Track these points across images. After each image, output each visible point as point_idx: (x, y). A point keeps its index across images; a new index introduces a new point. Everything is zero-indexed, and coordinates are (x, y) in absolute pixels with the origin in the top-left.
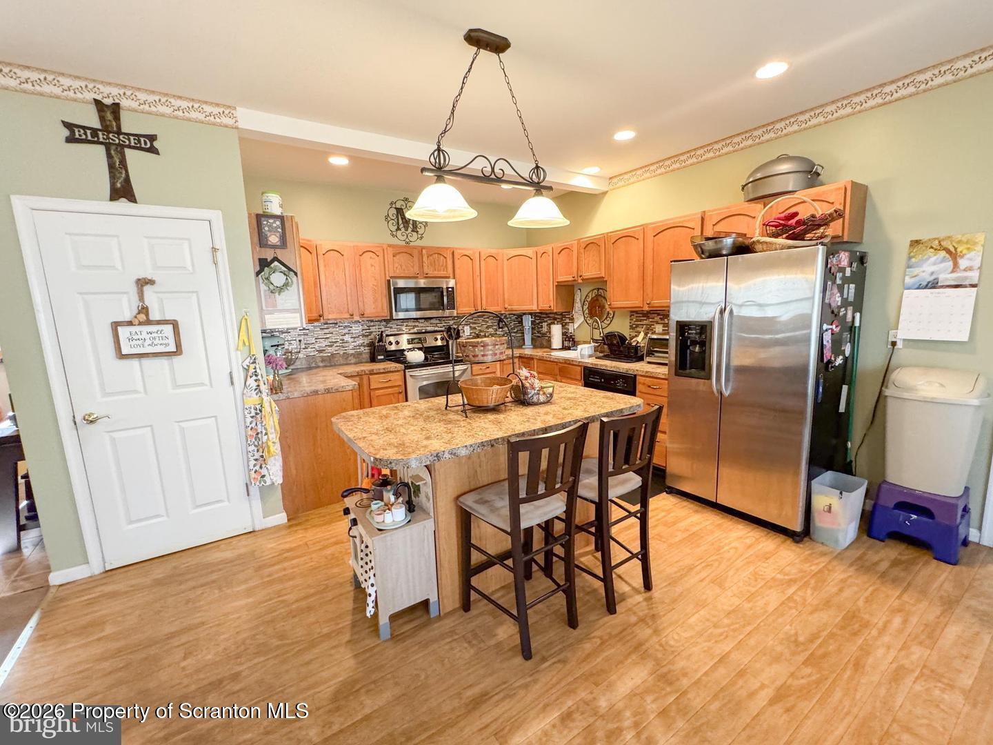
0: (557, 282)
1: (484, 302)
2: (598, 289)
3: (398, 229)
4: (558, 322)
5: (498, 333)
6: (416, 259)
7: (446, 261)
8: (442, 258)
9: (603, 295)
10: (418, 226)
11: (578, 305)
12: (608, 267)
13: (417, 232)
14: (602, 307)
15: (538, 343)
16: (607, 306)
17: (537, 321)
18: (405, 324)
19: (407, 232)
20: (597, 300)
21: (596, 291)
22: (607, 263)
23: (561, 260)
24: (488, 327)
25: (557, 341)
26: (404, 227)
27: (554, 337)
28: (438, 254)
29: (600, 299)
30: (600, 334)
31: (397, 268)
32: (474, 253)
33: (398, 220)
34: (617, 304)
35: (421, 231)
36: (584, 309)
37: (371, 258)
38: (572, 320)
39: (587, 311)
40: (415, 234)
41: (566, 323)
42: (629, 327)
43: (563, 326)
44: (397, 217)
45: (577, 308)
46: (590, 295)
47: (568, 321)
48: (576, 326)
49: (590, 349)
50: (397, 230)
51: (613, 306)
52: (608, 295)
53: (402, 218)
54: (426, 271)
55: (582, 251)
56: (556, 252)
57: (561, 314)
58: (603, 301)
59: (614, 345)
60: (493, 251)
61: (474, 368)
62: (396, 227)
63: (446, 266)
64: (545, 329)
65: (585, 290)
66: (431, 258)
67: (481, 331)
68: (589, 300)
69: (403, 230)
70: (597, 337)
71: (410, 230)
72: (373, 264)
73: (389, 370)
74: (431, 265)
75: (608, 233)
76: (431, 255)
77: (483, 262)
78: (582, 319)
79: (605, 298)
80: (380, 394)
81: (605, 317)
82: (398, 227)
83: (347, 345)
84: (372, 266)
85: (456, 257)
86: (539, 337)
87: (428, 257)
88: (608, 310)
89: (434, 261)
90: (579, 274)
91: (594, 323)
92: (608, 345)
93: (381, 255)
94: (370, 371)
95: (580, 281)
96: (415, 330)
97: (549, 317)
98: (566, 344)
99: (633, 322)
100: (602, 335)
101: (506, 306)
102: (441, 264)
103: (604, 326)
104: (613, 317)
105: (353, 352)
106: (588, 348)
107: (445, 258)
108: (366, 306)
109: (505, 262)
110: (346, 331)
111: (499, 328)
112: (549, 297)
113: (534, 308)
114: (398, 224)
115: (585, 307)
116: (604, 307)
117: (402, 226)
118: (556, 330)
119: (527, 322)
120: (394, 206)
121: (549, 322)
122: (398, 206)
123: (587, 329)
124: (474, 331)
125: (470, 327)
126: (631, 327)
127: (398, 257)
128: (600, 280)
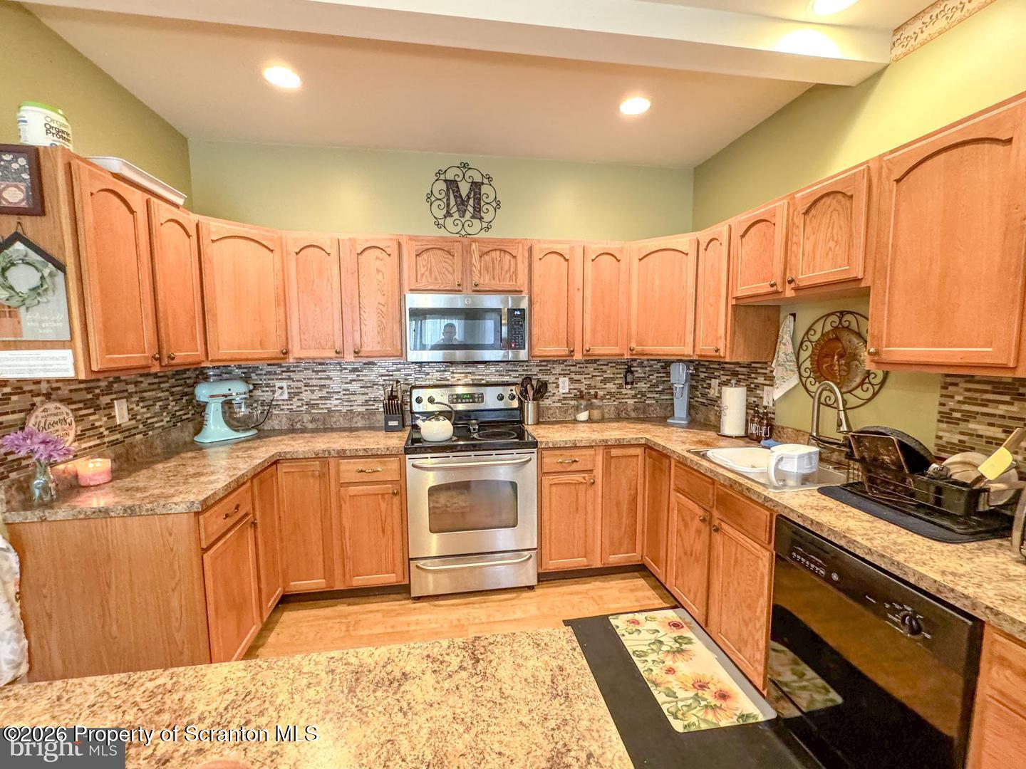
0: (737, 298)
1: (588, 337)
2: (842, 313)
3: (449, 214)
4: (739, 381)
5: (624, 391)
6: (458, 259)
7: (516, 264)
8: (508, 257)
9: (854, 326)
10: (484, 209)
11: (785, 349)
12: (874, 250)
13: (481, 219)
14: (850, 357)
15: (700, 417)
16: (864, 355)
17: (702, 375)
18: (451, 369)
19: (463, 220)
20: (837, 339)
21: (835, 318)
22: (873, 240)
23: (745, 251)
24: (605, 381)
25: (733, 420)
26: (458, 210)
27: (727, 412)
28: (501, 250)
29: (845, 336)
30: (840, 425)
31: (422, 275)
32: (572, 249)
33: (448, 200)
34: (899, 352)
35: (487, 217)
36: (801, 359)
37: (377, 258)
38: (771, 380)
39: (808, 364)
40: (476, 222)
41: (757, 386)
42: (937, 416)
43: (749, 390)
44: (448, 195)
45: (782, 355)
46: (819, 327)
47: (761, 380)
48: (777, 393)
49: (806, 460)
50: (445, 217)
51: (884, 357)
52: (870, 328)
53: (455, 197)
54: (476, 279)
55: (799, 220)
56: (736, 235)
57: (749, 366)
58: (855, 340)
59: (883, 465)
60: (613, 246)
61: (546, 460)
62: (444, 212)
63: (516, 273)
64: (713, 393)
65: (807, 316)
66: (486, 258)
67: (589, 387)
68: (815, 338)
69: (456, 216)
70: (830, 431)
71: (468, 215)
72: (380, 268)
73: (374, 452)
74: (487, 269)
75: (881, 156)
76: (486, 253)
77: (589, 265)
78: (794, 380)
79: (859, 335)
80: (355, 493)
81: (858, 380)
82: (448, 212)
83: (352, 398)
84: (378, 271)
85: (536, 256)
86: (703, 404)
87: (480, 257)
88: (869, 366)
89: (493, 263)
90: (788, 277)
91: (825, 393)
92: (862, 460)
93: (395, 255)
94: (338, 452)
95: (789, 293)
96: (468, 380)
97: (723, 369)
98: (753, 429)
99: (952, 404)
100: (844, 428)
101: (633, 345)
102: (506, 267)
103: (852, 401)
104: (883, 383)
105: (362, 409)
106: (801, 457)
107: (514, 257)
108: (365, 339)
109: (636, 262)
110: (354, 376)
111: (627, 383)
112: (716, 330)
113: (687, 350)
114: (448, 205)
115: (805, 355)
116: (855, 356)
117: (455, 209)
118: (733, 400)
119: (679, 375)
120: (442, 177)
121: (724, 378)
122: (450, 176)
123: (805, 404)
124: (577, 386)
125: (570, 379)
126: (945, 418)
127: (425, 256)
128: (852, 285)
